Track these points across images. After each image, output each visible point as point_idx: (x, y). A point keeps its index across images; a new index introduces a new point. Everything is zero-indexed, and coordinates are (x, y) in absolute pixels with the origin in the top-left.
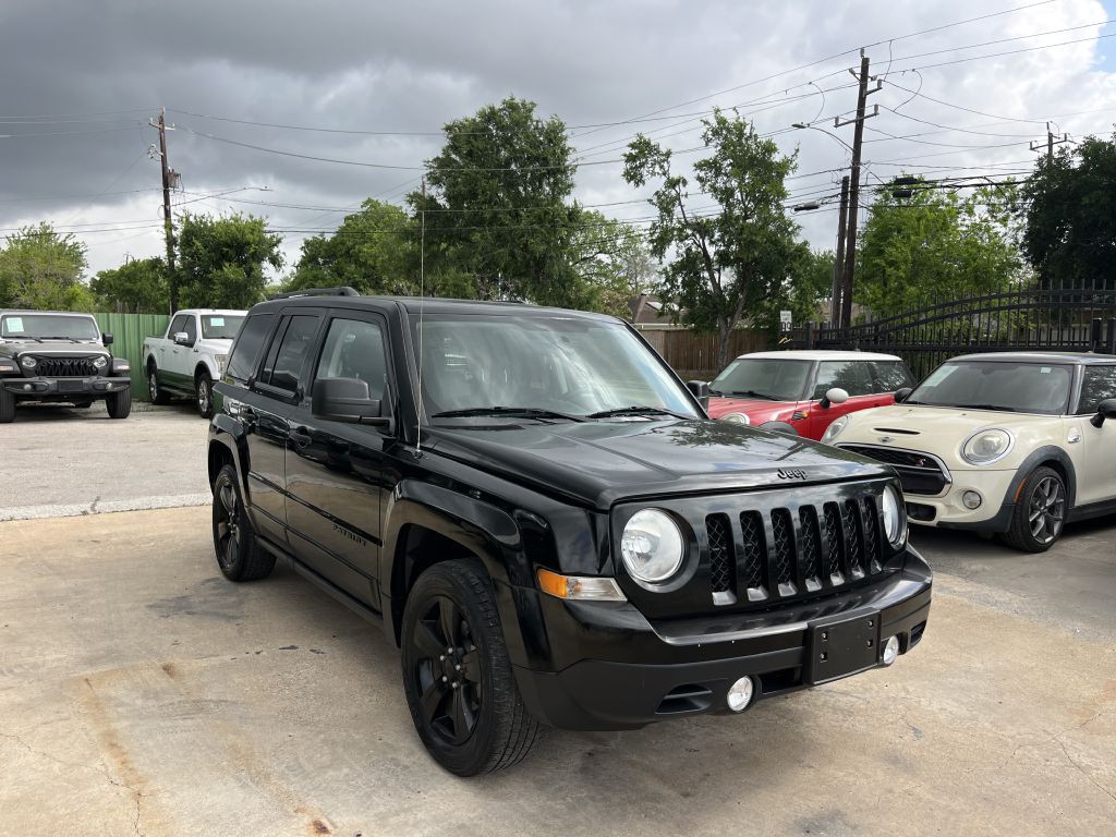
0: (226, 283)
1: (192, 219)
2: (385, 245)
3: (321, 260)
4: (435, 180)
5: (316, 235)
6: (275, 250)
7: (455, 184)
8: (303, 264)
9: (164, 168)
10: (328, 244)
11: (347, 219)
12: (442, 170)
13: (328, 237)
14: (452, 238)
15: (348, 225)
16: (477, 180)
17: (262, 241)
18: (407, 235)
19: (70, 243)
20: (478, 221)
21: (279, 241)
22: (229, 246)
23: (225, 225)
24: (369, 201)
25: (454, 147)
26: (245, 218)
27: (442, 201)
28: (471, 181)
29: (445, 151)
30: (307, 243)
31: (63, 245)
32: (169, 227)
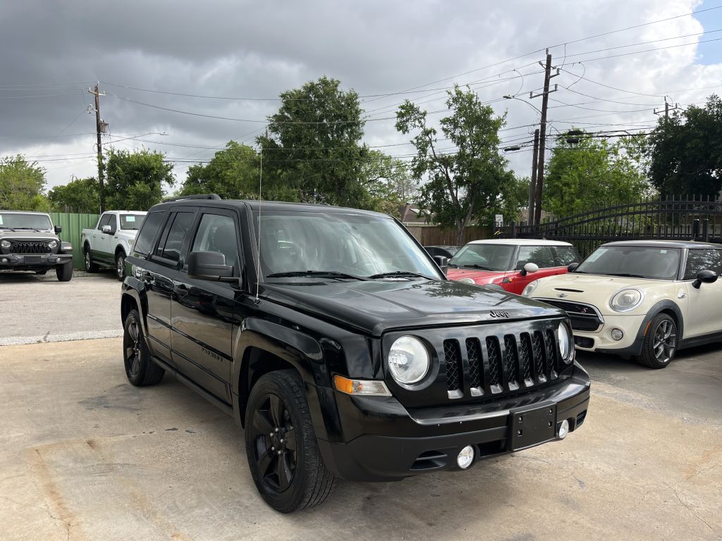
0: (137, 194)
1: (115, 153)
2: (241, 171)
3: (199, 180)
4: (274, 129)
5: (197, 164)
6: (169, 173)
7: (287, 132)
8: (188, 182)
9: (98, 120)
10: (204, 170)
11: (217, 154)
12: (278, 123)
13: (204, 166)
14: (284, 167)
15: (217, 158)
16: (302, 129)
17: (161, 167)
18: (255, 164)
19: (35, 167)
20: (302, 155)
21: (172, 167)
22: (140, 170)
23: (137, 156)
24: (231, 142)
25: (287, 108)
26: (151, 152)
27: (278, 143)
28: (297, 130)
29: (281, 111)
30: (191, 169)
31: (30, 169)
32: (100, 157)
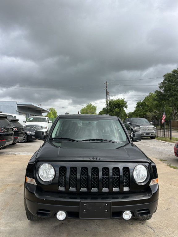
0: (116, 112)
1: (111, 100)
2: (151, 102)
3: (140, 106)
4: (161, 87)
5: (139, 101)
6: (126, 105)
7: (166, 88)
8: (136, 107)
9: (107, 91)
10: (141, 103)
11: (146, 97)
12: (163, 85)
13: (142, 101)
14: (165, 100)
15: (146, 99)
16: (171, 86)
17: (123, 103)
18: (155, 100)
19: (94, 106)
20: (171, 95)
21: (127, 103)
22: (117, 105)
23: (117, 101)
24: (151, 93)
25: (165, 80)
26: (120, 99)
27: (163, 92)
28: (169, 86)
30: (137, 103)
31: (93, 106)
32: (107, 102)
